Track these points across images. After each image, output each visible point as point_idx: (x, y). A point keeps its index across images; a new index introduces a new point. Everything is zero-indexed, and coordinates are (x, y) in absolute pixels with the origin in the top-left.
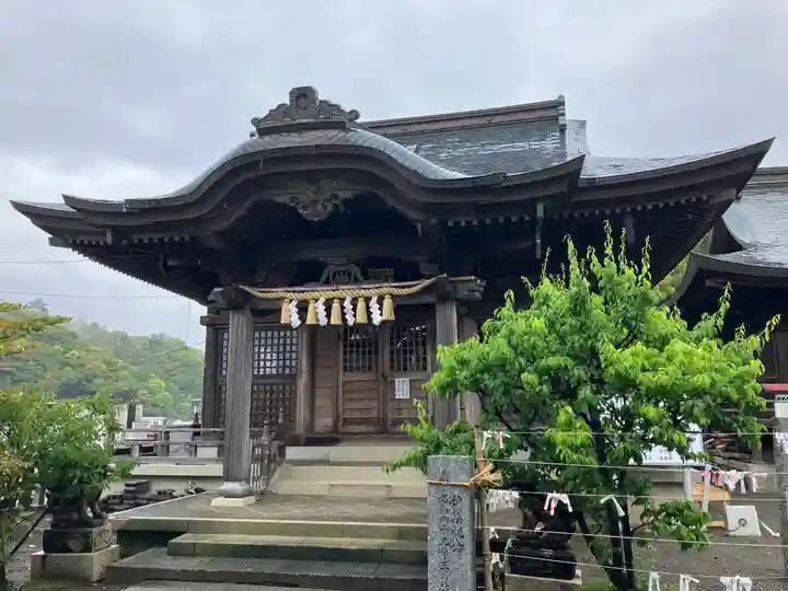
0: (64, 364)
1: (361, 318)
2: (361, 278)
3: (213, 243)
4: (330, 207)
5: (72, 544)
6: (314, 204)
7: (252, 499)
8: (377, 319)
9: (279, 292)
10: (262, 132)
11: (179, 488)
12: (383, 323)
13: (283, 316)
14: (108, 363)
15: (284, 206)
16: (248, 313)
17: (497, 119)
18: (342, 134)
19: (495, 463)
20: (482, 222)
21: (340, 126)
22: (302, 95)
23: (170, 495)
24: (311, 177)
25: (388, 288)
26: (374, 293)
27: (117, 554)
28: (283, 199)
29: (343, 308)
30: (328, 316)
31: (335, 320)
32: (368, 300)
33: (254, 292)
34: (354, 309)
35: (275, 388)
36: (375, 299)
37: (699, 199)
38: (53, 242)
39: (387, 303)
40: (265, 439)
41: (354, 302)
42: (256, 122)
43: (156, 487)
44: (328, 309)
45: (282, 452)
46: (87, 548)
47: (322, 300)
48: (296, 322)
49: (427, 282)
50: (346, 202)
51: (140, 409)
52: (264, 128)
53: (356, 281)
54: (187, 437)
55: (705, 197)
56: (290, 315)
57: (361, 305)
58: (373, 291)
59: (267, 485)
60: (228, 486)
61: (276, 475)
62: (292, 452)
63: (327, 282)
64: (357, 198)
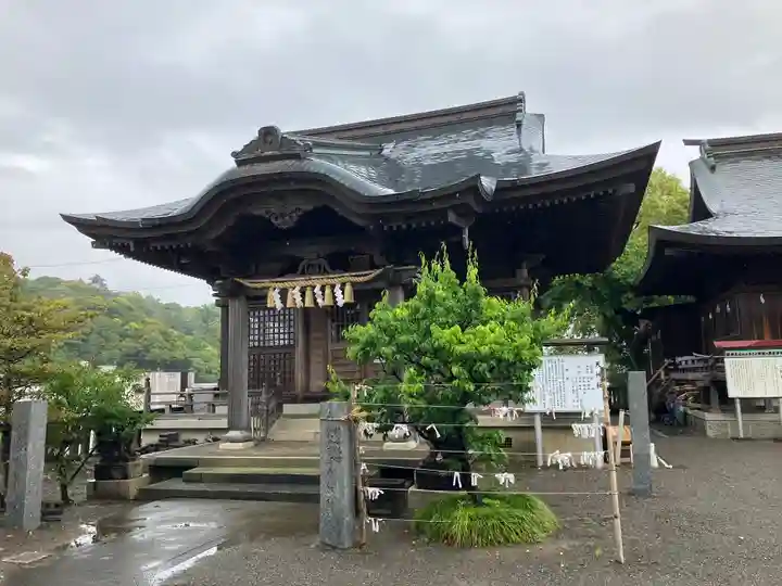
0: (123, 336)
1: (328, 302)
2: (329, 270)
3: (210, 248)
4: (295, 218)
5: (115, 473)
6: (283, 215)
7: (251, 444)
8: (341, 303)
9: (266, 283)
10: (240, 163)
11: (200, 438)
12: (345, 304)
13: (269, 301)
14: (164, 334)
15: (261, 218)
16: (243, 298)
17: (466, 116)
18: (298, 163)
19: (362, 406)
20: (409, 226)
21: (297, 157)
22: (268, 133)
23: (194, 442)
24: (280, 196)
25: (348, 277)
26: (337, 282)
27: (148, 480)
28: (259, 212)
29: (314, 294)
30: (303, 301)
31: (309, 303)
32: (333, 287)
33: (246, 283)
34: (323, 295)
35: (278, 356)
36: (338, 286)
37: (606, 193)
38: (95, 245)
39: (348, 288)
40: (263, 398)
41: (323, 289)
42: (235, 154)
43: (184, 437)
44: (303, 294)
45: (279, 407)
46: (126, 477)
47: (298, 288)
48: (279, 305)
49: (378, 272)
50: (307, 214)
51: (191, 376)
52: (242, 159)
53: (326, 272)
54: (209, 398)
55: (610, 191)
56: (274, 299)
57: (328, 291)
58: (337, 279)
59: (267, 433)
60: (232, 434)
61: (275, 425)
62: (288, 408)
63: (303, 273)
64: (315, 209)
